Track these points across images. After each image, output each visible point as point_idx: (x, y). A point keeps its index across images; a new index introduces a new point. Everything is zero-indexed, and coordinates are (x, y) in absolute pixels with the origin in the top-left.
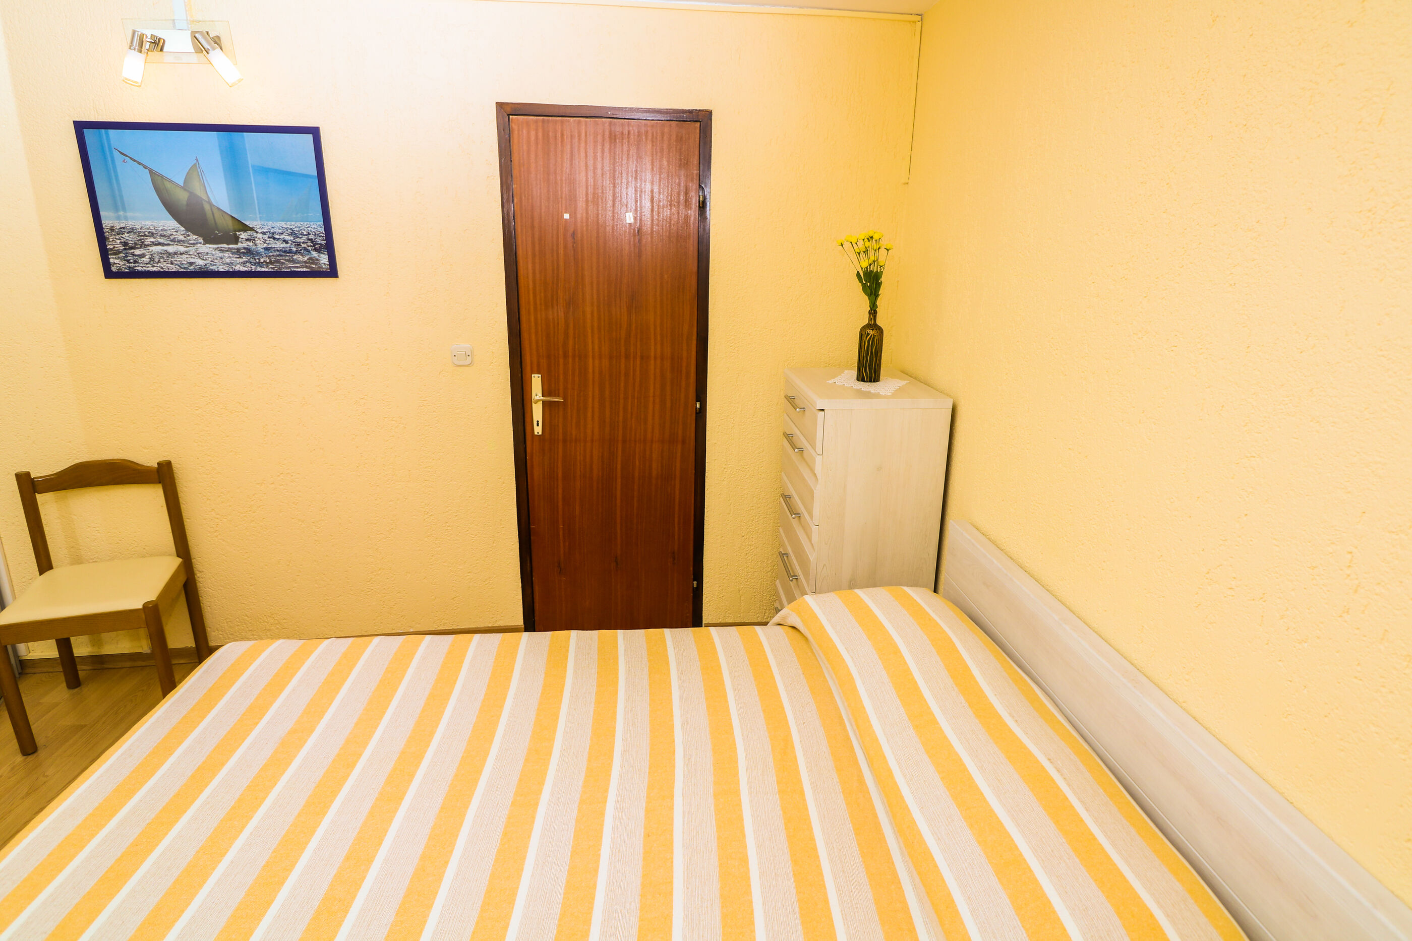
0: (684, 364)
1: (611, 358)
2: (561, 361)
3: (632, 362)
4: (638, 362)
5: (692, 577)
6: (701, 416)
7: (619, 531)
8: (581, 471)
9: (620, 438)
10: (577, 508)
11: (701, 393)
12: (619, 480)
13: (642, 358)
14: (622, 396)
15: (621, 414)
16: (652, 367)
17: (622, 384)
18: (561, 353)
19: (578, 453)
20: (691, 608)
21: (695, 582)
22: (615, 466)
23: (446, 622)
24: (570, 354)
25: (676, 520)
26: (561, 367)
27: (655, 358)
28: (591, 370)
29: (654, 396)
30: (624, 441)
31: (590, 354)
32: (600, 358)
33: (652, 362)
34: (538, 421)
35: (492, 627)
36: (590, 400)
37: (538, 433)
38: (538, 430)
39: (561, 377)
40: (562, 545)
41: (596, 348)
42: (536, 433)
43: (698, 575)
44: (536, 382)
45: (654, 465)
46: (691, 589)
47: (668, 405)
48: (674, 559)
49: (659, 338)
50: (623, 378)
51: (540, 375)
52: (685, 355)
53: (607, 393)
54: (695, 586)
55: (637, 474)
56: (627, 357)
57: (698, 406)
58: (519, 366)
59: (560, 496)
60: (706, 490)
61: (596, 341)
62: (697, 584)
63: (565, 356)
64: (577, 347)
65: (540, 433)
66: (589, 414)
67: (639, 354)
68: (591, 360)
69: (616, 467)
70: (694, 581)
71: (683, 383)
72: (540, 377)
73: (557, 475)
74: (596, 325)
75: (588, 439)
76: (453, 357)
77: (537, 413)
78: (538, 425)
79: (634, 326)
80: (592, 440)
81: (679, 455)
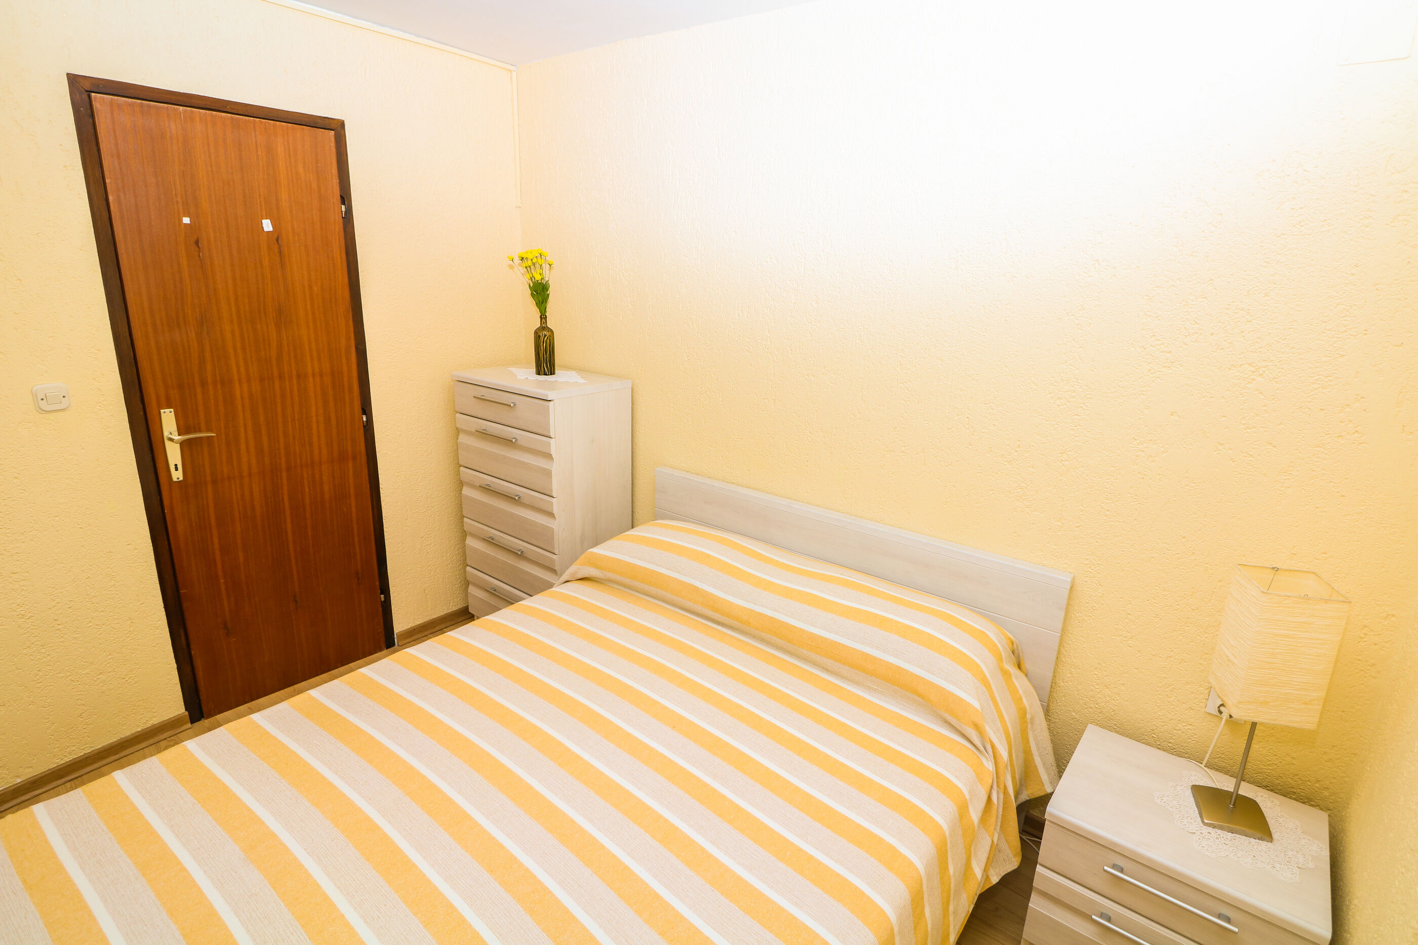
0: (346, 379)
1: (262, 380)
2: (199, 390)
3: (287, 382)
4: (295, 382)
5: (379, 591)
6: (368, 429)
7: (294, 568)
8: (239, 512)
9: (284, 466)
10: (241, 555)
11: (365, 406)
12: (288, 513)
13: (299, 376)
14: (280, 420)
15: (282, 440)
16: (311, 385)
17: (279, 409)
18: (197, 380)
19: (234, 493)
20: (382, 622)
21: (382, 596)
22: (281, 498)
24: (210, 379)
25: (356, 539)
26: (200, 397)
27: (314, 375)
28: (238, 397)
29: (317, 416)
30: (289, 469)
31: (236, 377)
32: (249, 380)
33: (311, 380)
34: (176, 465)
36: (242, 430)
37: (178, 479)
38: (177, 475)
39: (201, 408)
40: (226, 603)
41: (242, 369)
42: (175, 479)
43: (385, 589)
44: (168, 420)
45: (326, 488)
46: (380, 603)
47: (334, 422)
48: (358, 579)
49: (315, 354)
50: (279, 400)
51: (172, 410)
52: (345, 369)
53: (262, 418)
54: (383, 599)
55: (307, 501)
56: (281, 377)
57: (365, 419)
58: (139, 402)
59: (217, 546)
60: (382, 501)
61: (242, 363)
62: (385, 597)
63: (204, 384)
64: (217, 372)
65: (181, 478)
66: (243, 446)
67: (294, 372)
68: (237, 385)
69: (283, 499)
70: (381, 594)
71: (347, 397)
72: (173, 412)
73: (210, 524)
74: (239, 345)
75: (244, 474)
76: (40, 401)
77: (174, 455)
78: (177, 469)
79: (285, 343)
80: (250, 475)
81: (351, 472)
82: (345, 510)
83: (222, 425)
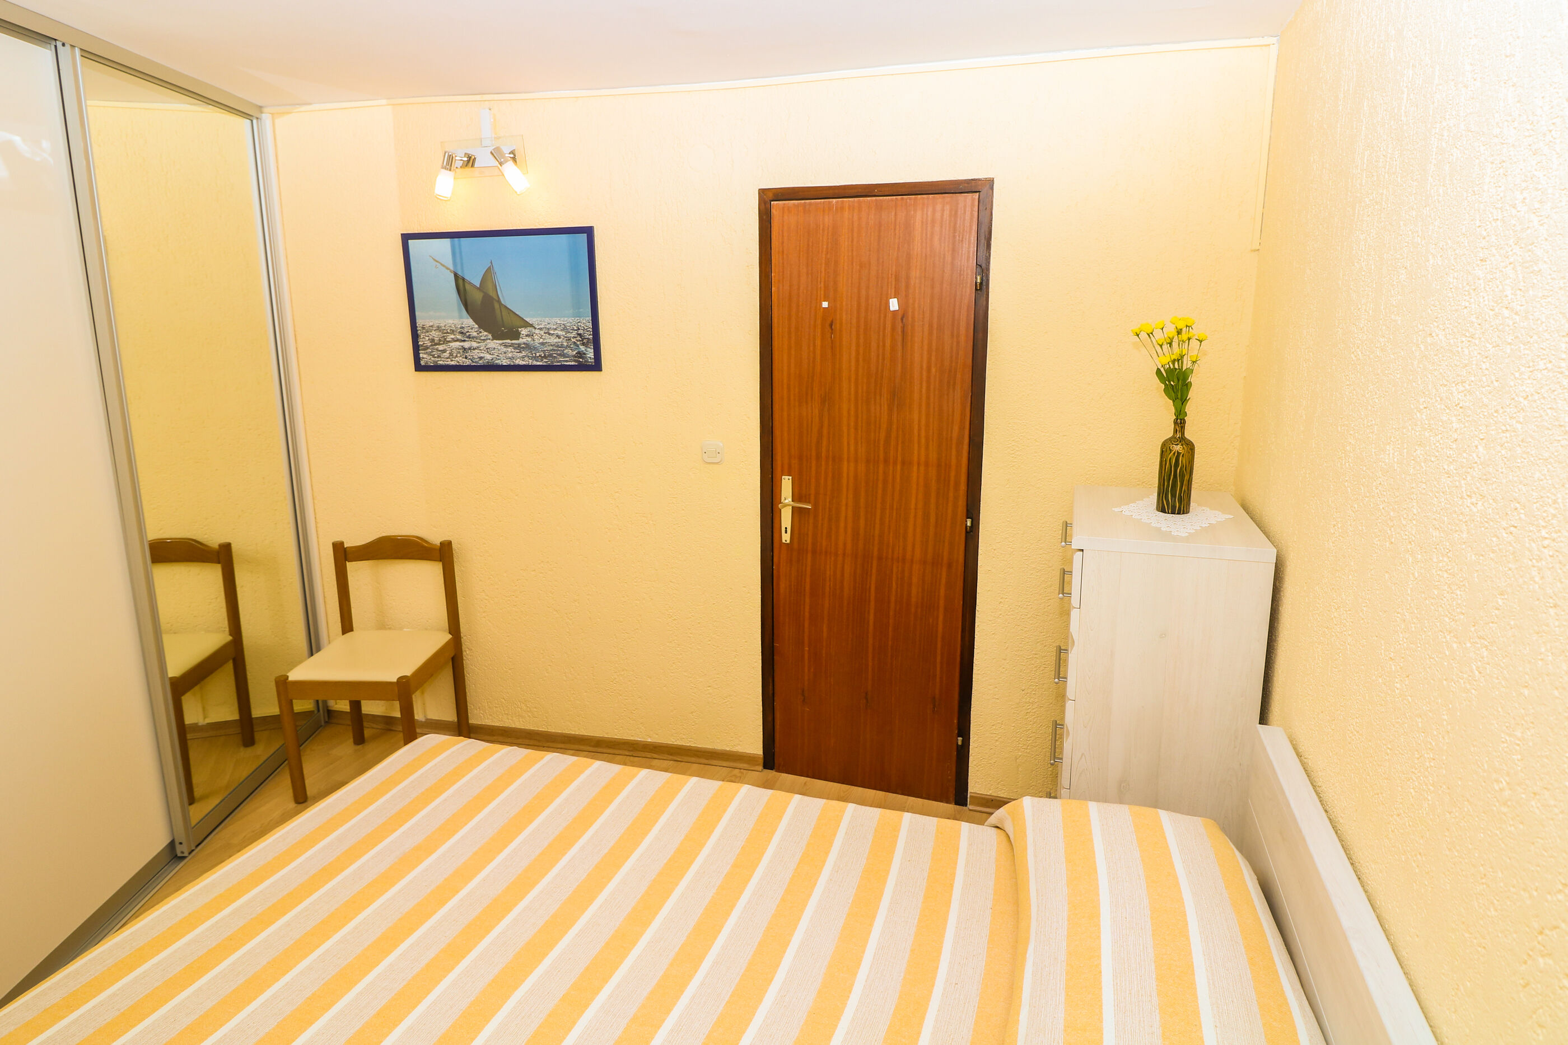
0: (953, 474)
1: (868, 461)
2: (814, 463)
3: (891, 468)
4: (899, 467)
5: (956, 732)
6: (972, 535)
7: (870, 664)
8: (830, 588)
9: (876, 553)
10: (825, 629)
11: (973, 509)
12: (872, 603)
13: (903, 463)
14: (879, 505)
15: (877, 526)
16: (914, 475)
17: (880, 491)
18: (814, 453)
19: (828, 567)
20: (954, 769)
21: (960, 739)
22: (868, 586)
23: (684, 737)
24: (823, 455)
25: (939, 658)
26: (814, 468)
27: (919, 464)
28: (845, 475)
29: (916, 509)
30: (880, 558)
31: (845, 456)
32: (856, 461)
33: (915, 468)
34: (786, 528)
35: (730, 751)
36: (843, 508)
37: (786, 541)
38: (786, 538)
39: (813, 480)
40: (806, 670)
41: (852, 448)
42: (784, 541)
43: (964, 729)
44: (786, 485)
45: (914, 591)
46: (955, 747)
47: (933, 520)
48: (934, 706)
49: (923, 441)
50: (880, 485)
51: (791, 477)
52: (954, 462)
53: (862, 501)
54: (960, 743)
55: (893, 599)
56: (886, 461)
57: (969, 524)
58: (770, 466)
59: (807, 614)
60: (976, 626)
61: (852, 442)
62: (963, 741)
63: (818, 457)
64: (831, 448)
65: (788, 542)
66: (842, 525)
67: (900, 459)
68: (845, 463)
69: (870, 588)
70: (958, 737)
71: (951, 494)
72: (791, 480)
73: (805, 590)
74: (852, 424)
75: (839, 553)
76: (704, 453)
77: (786, 519)
78: (786, 532)
79: (895, 427)
80: (844, 554)
81: (943, 581)
82: (931, 621)
83: (828, 500)
